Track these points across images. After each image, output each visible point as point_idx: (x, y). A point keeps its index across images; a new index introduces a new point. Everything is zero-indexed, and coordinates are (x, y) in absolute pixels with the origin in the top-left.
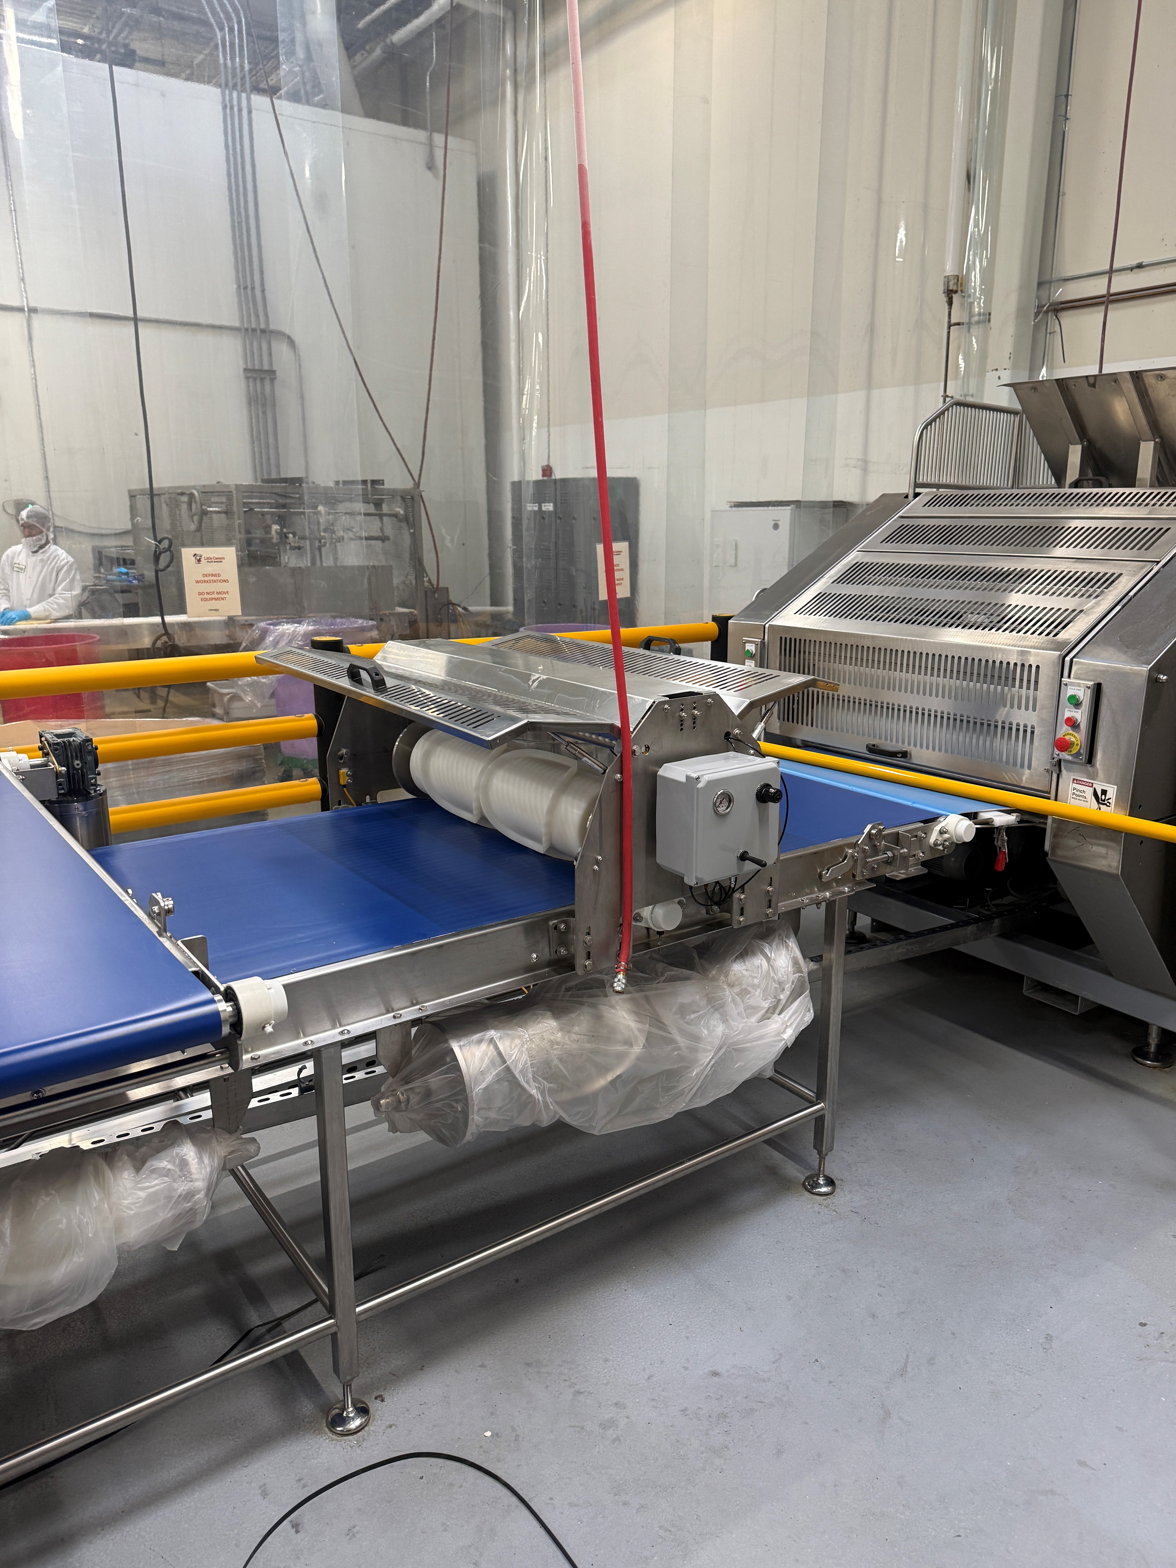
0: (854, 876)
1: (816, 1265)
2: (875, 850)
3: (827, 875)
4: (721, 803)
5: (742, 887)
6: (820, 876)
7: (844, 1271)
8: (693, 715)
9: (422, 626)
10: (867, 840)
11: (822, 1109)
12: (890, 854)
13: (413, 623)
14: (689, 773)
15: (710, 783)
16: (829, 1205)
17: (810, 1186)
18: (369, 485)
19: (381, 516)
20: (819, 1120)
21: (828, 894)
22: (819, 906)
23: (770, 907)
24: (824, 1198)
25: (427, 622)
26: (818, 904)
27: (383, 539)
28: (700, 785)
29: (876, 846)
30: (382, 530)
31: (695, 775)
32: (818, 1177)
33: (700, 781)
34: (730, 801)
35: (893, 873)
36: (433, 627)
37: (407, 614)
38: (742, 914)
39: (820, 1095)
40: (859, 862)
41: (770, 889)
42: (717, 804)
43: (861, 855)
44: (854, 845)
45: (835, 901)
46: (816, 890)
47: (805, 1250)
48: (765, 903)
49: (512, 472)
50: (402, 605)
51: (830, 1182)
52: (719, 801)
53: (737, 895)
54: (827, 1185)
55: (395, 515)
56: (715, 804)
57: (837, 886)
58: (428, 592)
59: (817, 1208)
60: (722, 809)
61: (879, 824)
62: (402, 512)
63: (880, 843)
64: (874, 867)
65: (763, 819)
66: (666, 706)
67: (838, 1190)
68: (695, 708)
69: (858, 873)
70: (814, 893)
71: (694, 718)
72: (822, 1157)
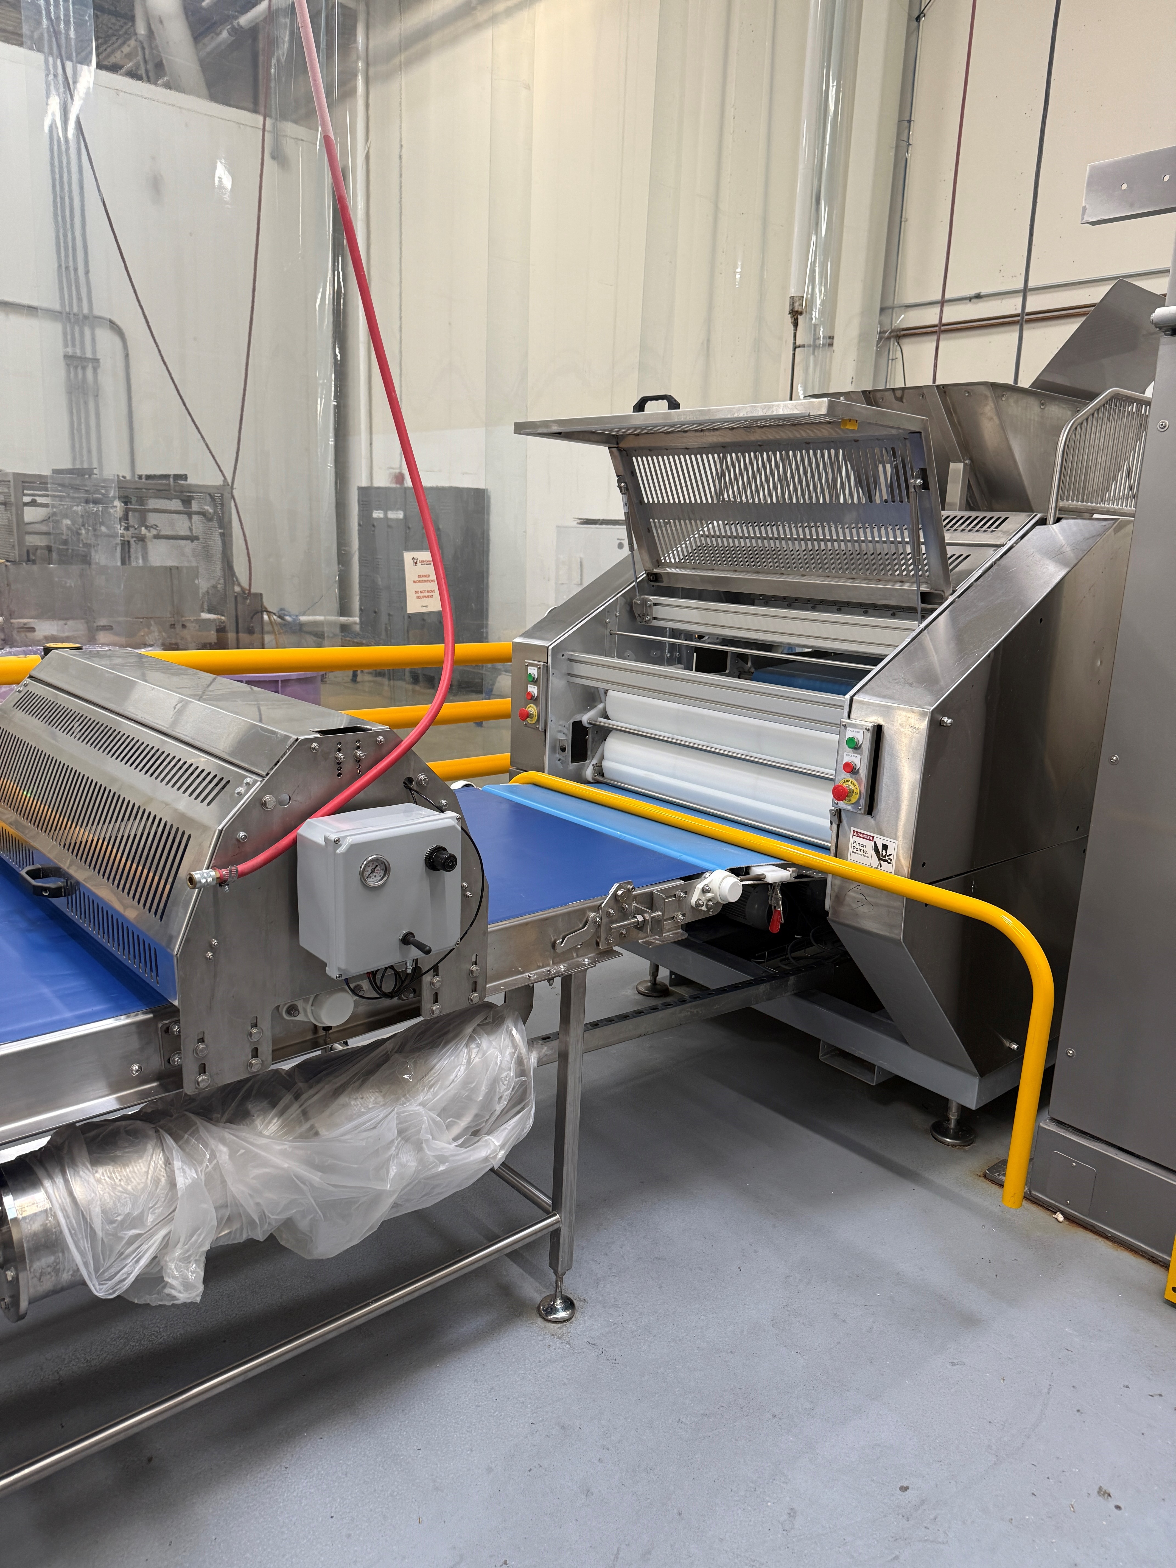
0: (598, 944)
1: (532, 1421)
2: (624, 914)
3: (562, 946)
4: (372, 872)
5: (435, 969)
6: (554, 946)
7: (563, 1427)
8: (355, 756)
9: (231, 636)
10: (612, 903)
11: (557, 1222)
12: (640, 918)
13: (221, 630)
14: (327, 834)
15: (353, 847)
16: (563, 1335)
17: (546, 1312)
18: (171, 480)
19: (190, 515)
20: (555, 1234)
21: (562, 967)
22: (551, 981)
23: (475, 990)
24: (559, 1325)
25: (237, 632)
26: (550, 980)
27: (192, 538)
28: (341, 850)
29: (624, 909)
30: (191, 530)
31: (333, 837)
32: (555, 1300)
33: (341, 845)
34: (386, 869)
35: (647, 939)
36: (243, 636)
37: (214, 620)
38: (436, 1001)
39: (556, 1206)
40: (603, 928)
41: (474, 968)
42: (367, 874)
43: (605, 920)
44: (598, 908)
45: (571, 975)
46: (551, 962)
47: (523, 1399)
48: (467, 985)
49: (360, 478)
50: (210, 612)
51: (569, 1304)
52: (370, 870)
53: (427, 979)
54: (565, 1309)
55: (203, 514)
56: (362, 873)
57: (578, 956)
58: (239, 599)
59: (548, 1340)
60: (372, 882)
61: (629, 883)
62: (211, 511)
63: (630, 905)
64: (622, 933)
65: (437, 893)
66: (314, 745)
67: (578, 1315)
68: (358, 748)
69: (602, 940)
70: (548, 965)
71: (358, 760)
72: (559, 1277)
